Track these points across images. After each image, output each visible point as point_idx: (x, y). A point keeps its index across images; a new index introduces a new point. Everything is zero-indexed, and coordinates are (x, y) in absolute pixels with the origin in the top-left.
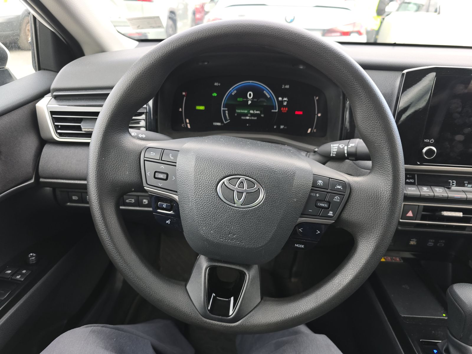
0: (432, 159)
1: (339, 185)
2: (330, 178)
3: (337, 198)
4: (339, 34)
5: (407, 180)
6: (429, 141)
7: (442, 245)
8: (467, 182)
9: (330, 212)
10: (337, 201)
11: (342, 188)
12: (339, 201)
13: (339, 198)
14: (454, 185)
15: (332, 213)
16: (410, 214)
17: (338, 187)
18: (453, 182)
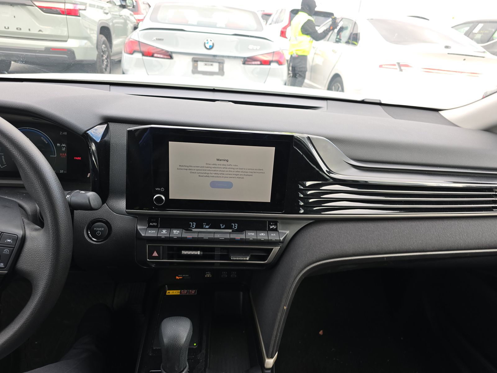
0: (162, 205)
1: (10, 239)
2: (2, 232)
3: (7, 251)
4: (259, 63)
5: (151, 224)
6: (160, 189)
7: (235, 276)
8: (205, 224)
9: (1, 264)
10: (6, 253)
11: (12, 242)
12: (8, 253)
13: (8, 251)
14: (194, 226)
15: (3, 264)
16: (155, 254)
17: (8, 241)
18: (193, 224)
